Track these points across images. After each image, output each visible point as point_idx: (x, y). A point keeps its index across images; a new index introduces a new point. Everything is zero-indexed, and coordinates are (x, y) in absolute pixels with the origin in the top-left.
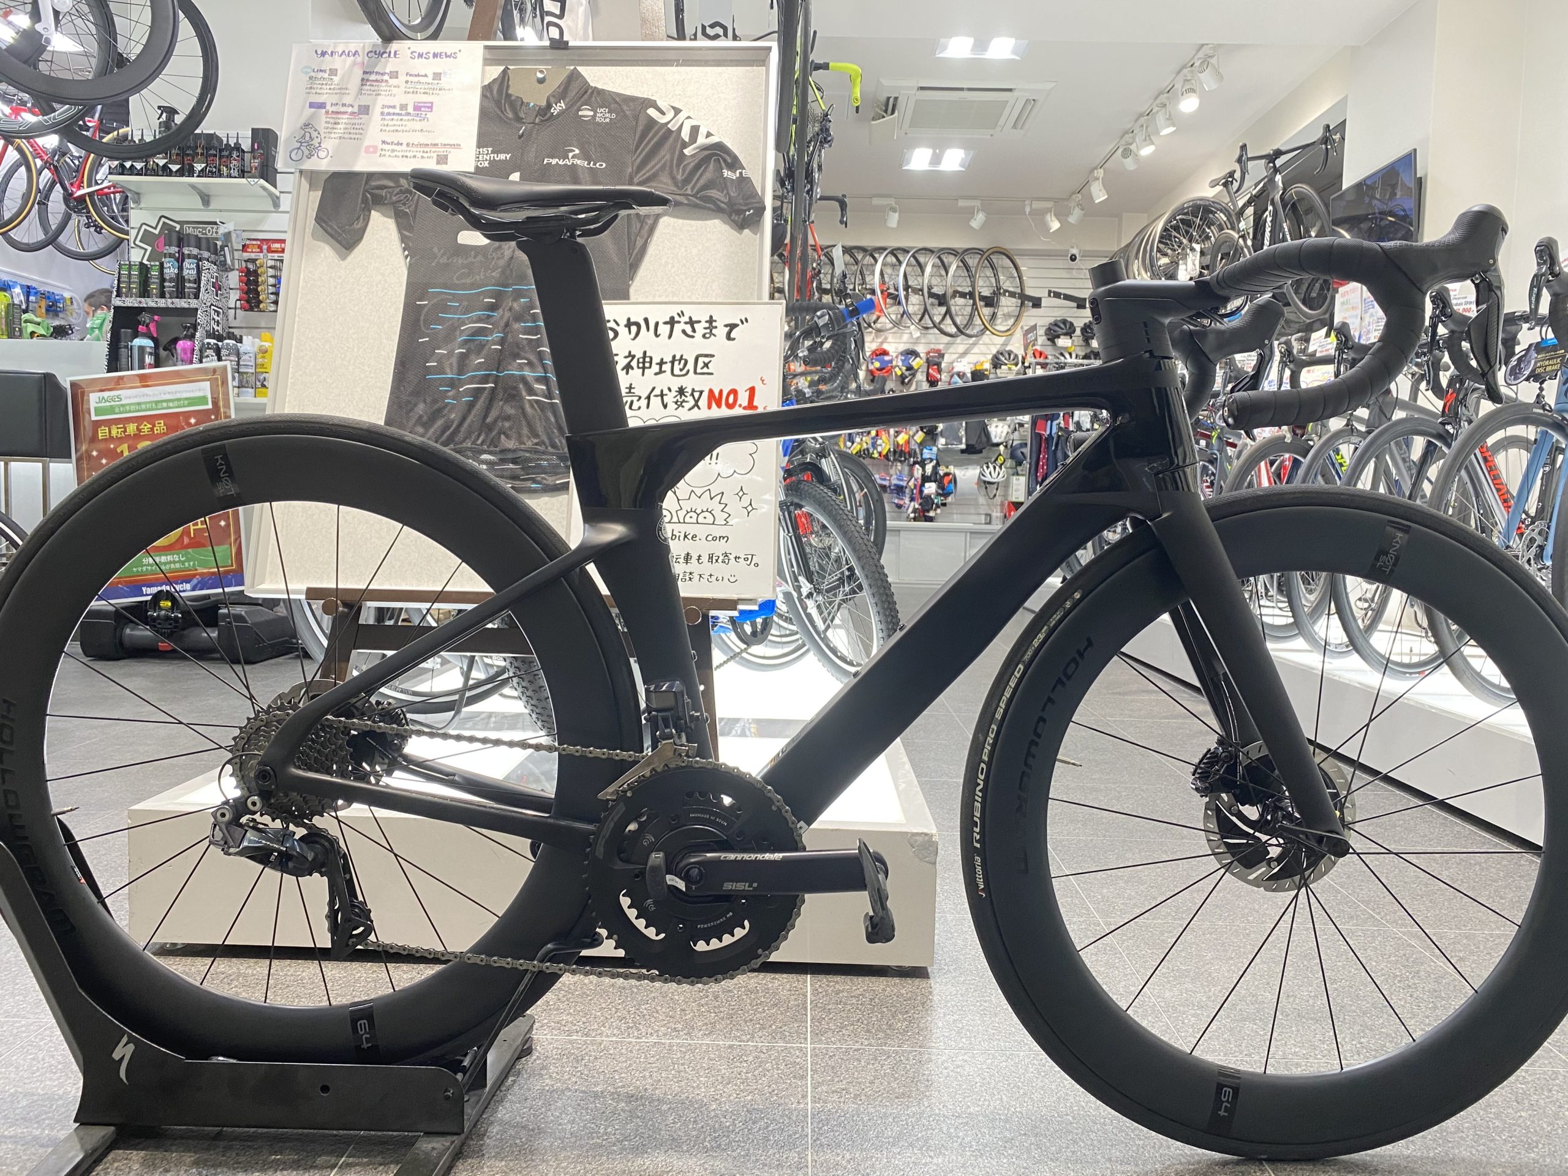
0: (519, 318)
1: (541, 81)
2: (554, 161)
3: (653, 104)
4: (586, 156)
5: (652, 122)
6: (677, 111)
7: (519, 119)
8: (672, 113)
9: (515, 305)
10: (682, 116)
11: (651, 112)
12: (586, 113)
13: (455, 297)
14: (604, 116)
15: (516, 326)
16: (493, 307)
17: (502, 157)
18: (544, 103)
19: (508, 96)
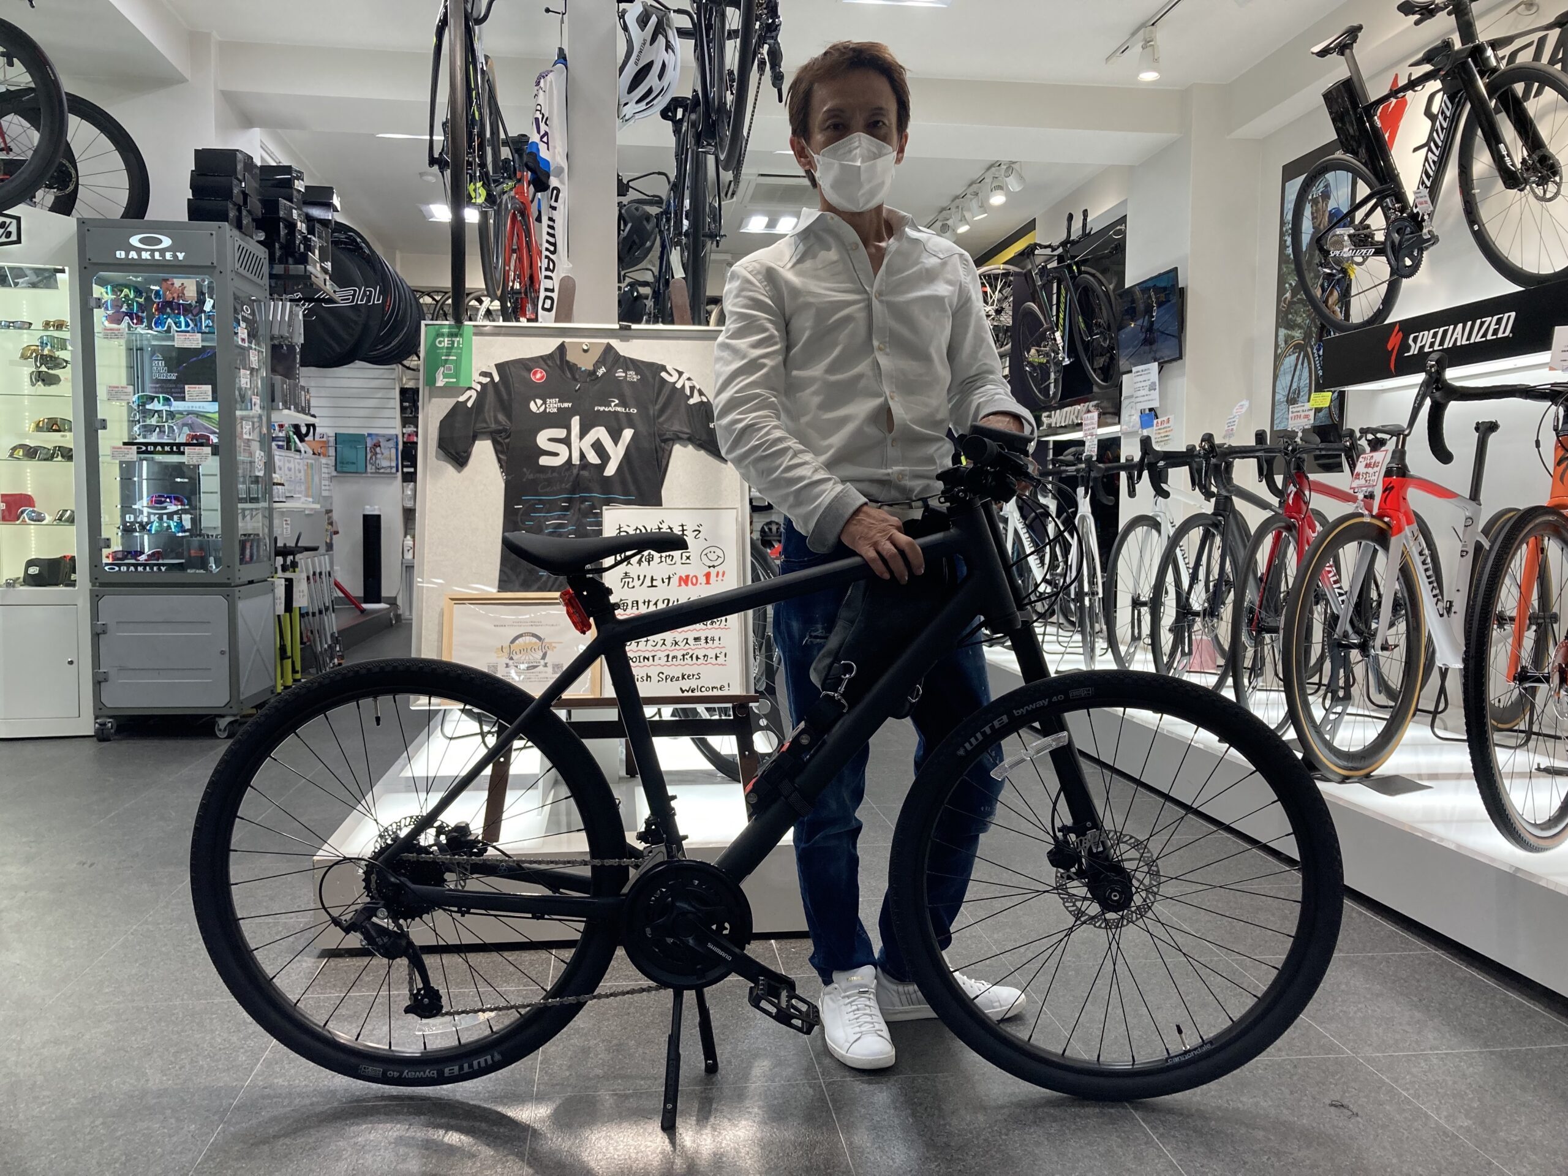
0: (585, 515)
1: (585, 351)
2: (602, 409)
3: (663, 368)
4: (623, 403)
5: (664, 381)
6: (680, 374)
7: (575, 379)
8: (676, 375)
9: (583, 507)
10: (685, 376)
11: (663, 374)
12: (620, 374)
13: (540, 502)
14: (633, 376)
15: (584, 521)
16: (566, 509)
17: (566, 405)
18: (591, 368)
19: (568, 362)
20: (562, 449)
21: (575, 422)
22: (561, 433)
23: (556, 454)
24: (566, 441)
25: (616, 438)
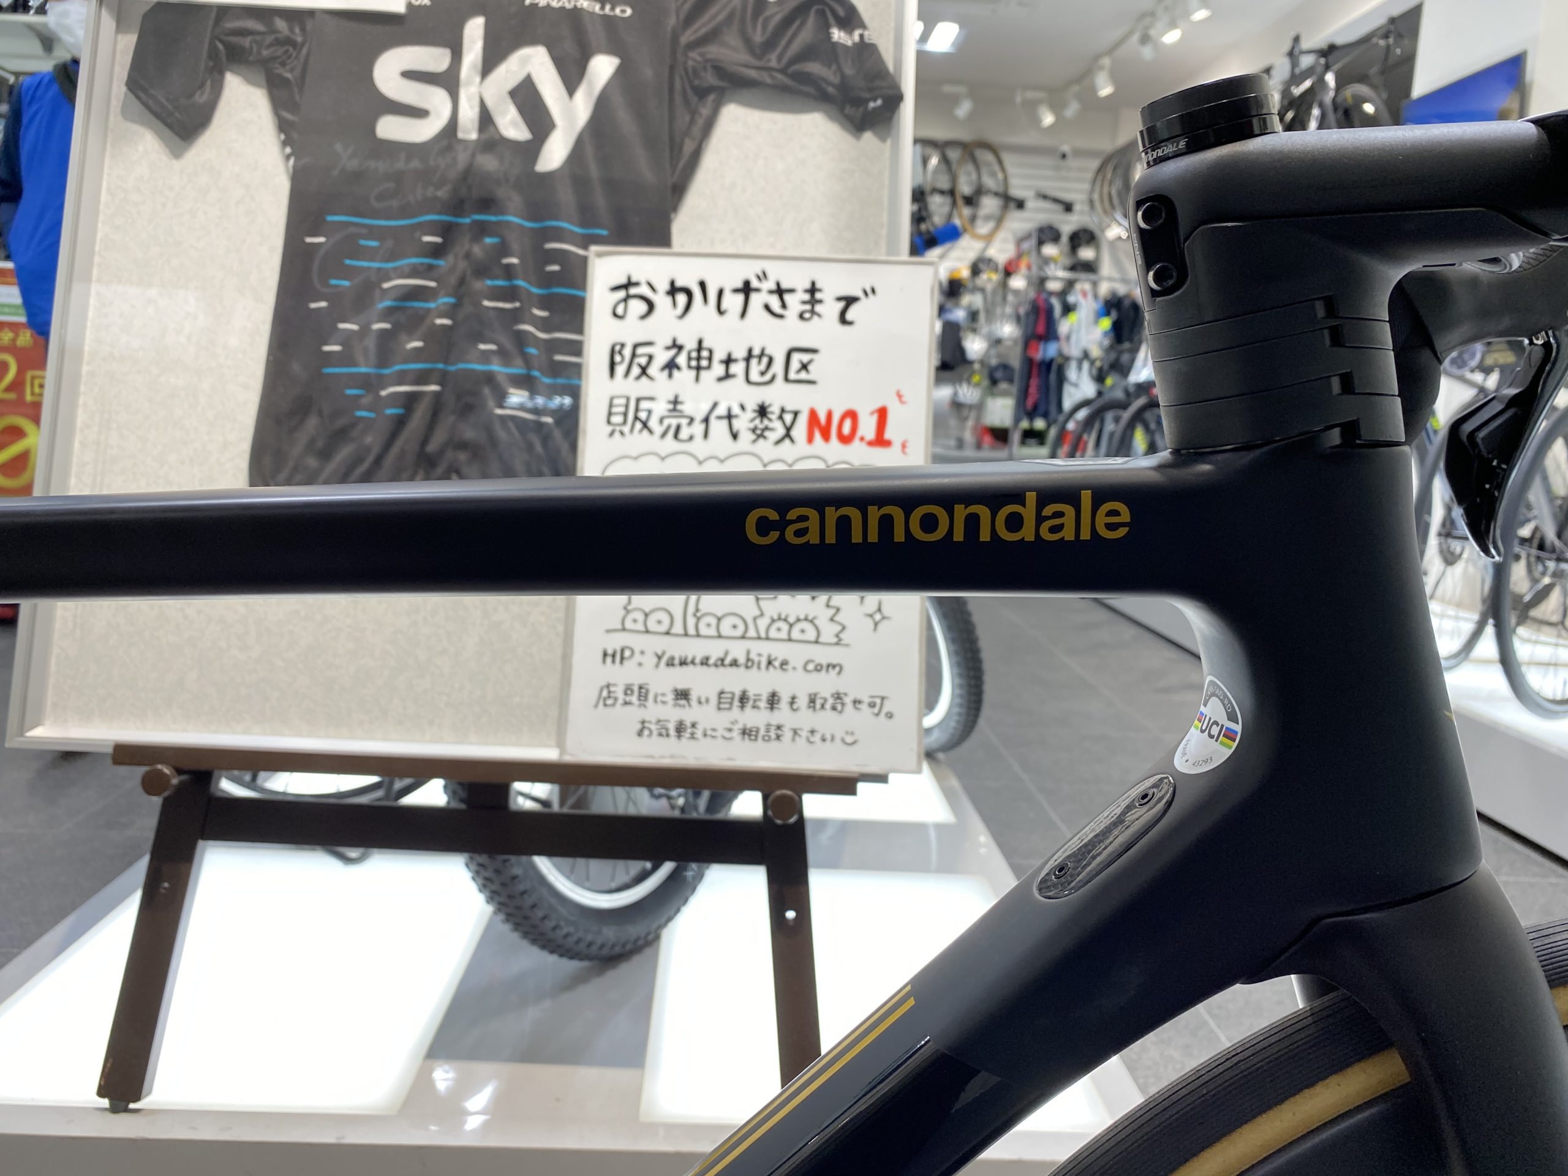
0: (482, 271)
2: (543, 2)
9: (477, 250)
13: (372, 232)
15: (478, 285)
16: (437, 251)
20: (437, 100)
21: (475, 30)
22: (435, 59)
23: (418, 113)
24: (449, 81)
25: (571, 73)
